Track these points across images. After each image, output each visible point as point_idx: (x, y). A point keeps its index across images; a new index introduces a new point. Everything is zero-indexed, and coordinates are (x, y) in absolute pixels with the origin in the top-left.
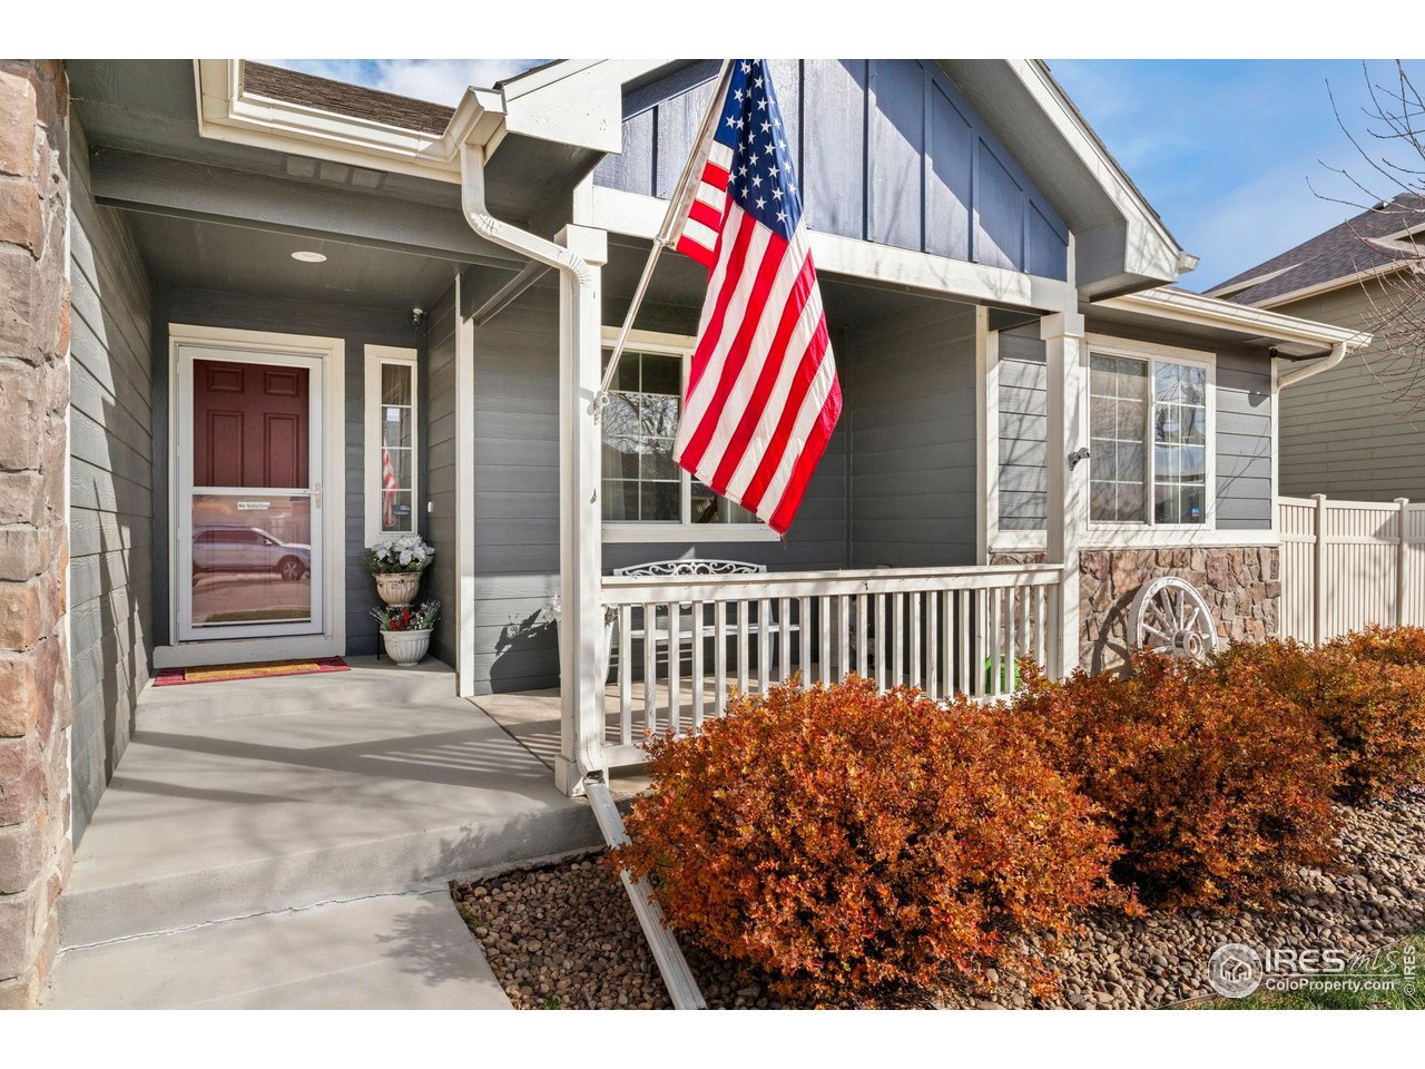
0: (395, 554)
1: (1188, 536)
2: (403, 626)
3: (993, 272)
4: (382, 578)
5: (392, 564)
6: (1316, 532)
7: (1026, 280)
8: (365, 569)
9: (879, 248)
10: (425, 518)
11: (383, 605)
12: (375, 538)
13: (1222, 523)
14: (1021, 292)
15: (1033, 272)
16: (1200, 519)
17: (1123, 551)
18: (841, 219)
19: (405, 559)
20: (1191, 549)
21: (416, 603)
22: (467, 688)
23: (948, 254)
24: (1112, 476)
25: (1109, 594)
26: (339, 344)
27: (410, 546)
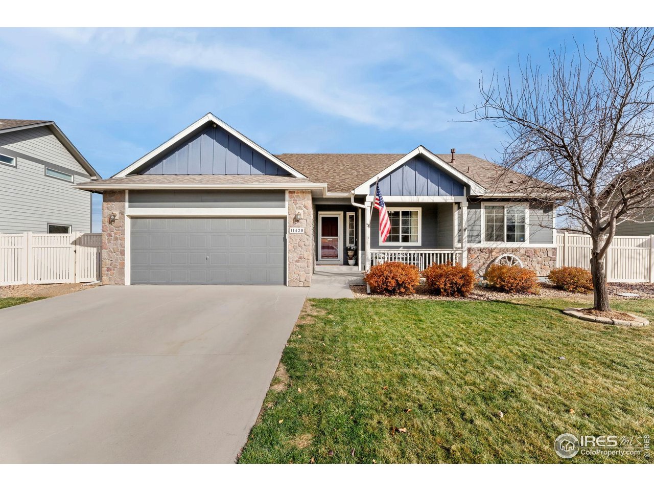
0: (350, 247)
1: (519, 245)
2: (351, 259)
3: (445, 197)
4: (348, 252)
5: (350, 249)
6: (564, 243)
7: (453, 197)
8: (346, 250)
9: (419, 197)
10: (356, 242)
11: (348, 256)
12: (348, 245)
13: (531, 242)
14: (452, 199)
15: (454, 196)
16: (524, 241)
17: (495, 248)
18: (412, 193)
19: (352, 248)
20: (520, 248)
21: (353, 256)
22: (360, 269)
23: (434, 195)
24: (492, 231)
25: (491, 257)
26: (343, 212)
27: (353, 246)
